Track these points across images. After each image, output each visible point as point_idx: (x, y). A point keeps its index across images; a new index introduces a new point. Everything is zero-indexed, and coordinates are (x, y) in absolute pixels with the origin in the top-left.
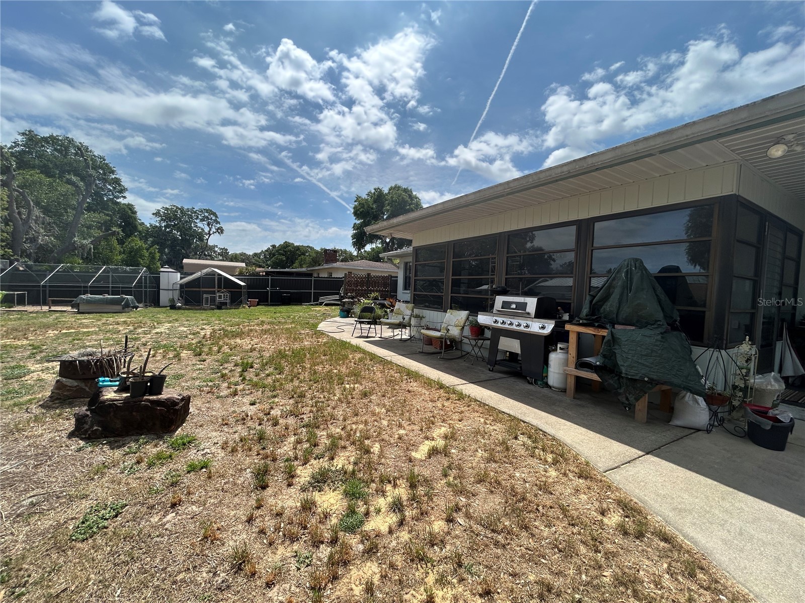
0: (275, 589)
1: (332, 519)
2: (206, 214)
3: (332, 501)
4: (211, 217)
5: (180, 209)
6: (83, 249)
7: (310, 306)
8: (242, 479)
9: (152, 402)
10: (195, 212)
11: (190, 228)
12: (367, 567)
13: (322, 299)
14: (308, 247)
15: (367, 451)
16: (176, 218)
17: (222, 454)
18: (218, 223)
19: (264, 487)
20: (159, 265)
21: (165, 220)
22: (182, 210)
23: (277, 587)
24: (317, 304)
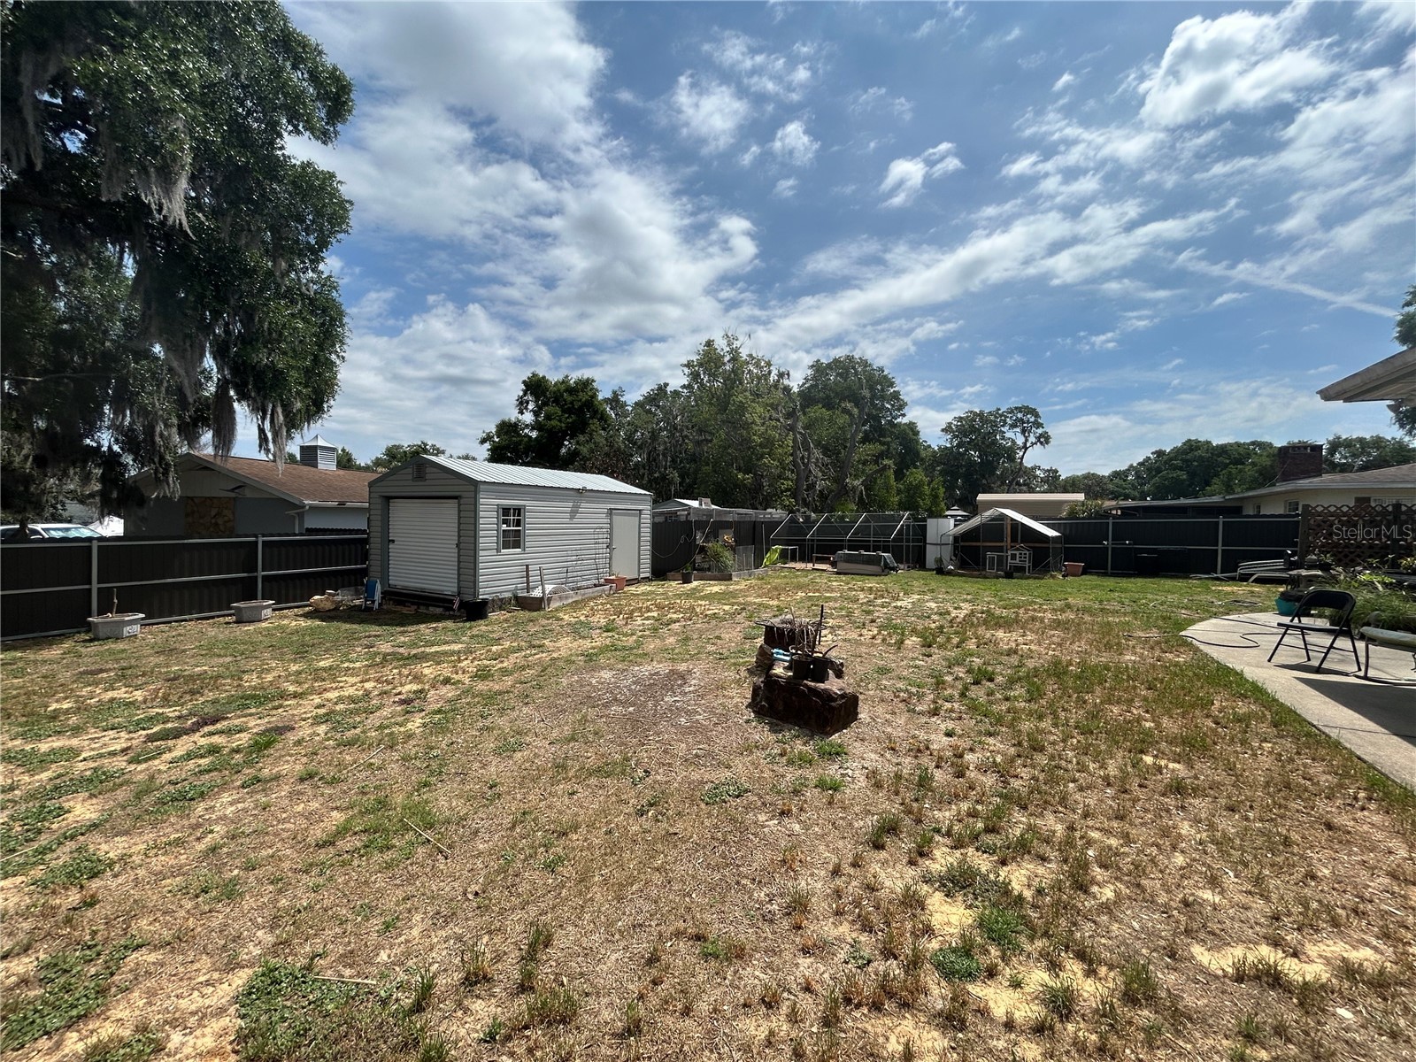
0: (809, 961)
1: (934, 941)
2: (1020, 415)
3: (954, 920)
4: (1027, 418)
5: (979, 415)
6: (854, 492)
7: (1207, 582)
8: (862, 823)
9: (809, 688)
10: (1001, 416)
11: (995, 442)
12: (930, 1036)
13: (1245, 567)
14: (1253, 443)
15: (1083, 887)
16: (973, 430)
17: (862, 782)
18: (1039, 425)
19: (879, 846)
20: (943, 505)
21: (957, 436)
22: (981, 415)
23: (812, 960)
24: (1233, 579)
